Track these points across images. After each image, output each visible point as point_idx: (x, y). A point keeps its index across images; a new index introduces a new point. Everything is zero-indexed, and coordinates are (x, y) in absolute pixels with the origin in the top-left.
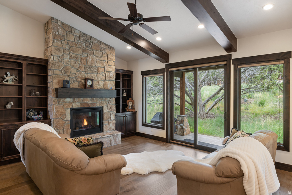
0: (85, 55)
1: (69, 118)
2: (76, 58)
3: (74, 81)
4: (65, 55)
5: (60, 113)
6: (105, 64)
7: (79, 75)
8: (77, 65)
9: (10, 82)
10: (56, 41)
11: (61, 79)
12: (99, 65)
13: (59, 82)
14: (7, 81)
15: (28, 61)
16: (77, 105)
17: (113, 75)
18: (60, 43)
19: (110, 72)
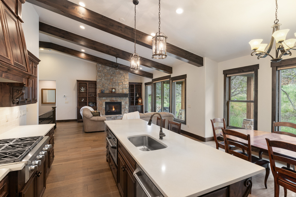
0: (112, 78)
1: (104, 106)
2: (108, 79)
3: (107, 90)
4: (102, 79)
5: (100, 104)
6: (123, 81)
7: (109, 87)
8: (108, 83)
9: (83, 91)
10: (99, 73)
11: (101, 89)
12: (119, 82)
13: (100, 91)
14: (82, 91)
15: (89, 82)
16: (108, 100)
17: (127, 86)
18: (100, 74)
19: (125, 85)
